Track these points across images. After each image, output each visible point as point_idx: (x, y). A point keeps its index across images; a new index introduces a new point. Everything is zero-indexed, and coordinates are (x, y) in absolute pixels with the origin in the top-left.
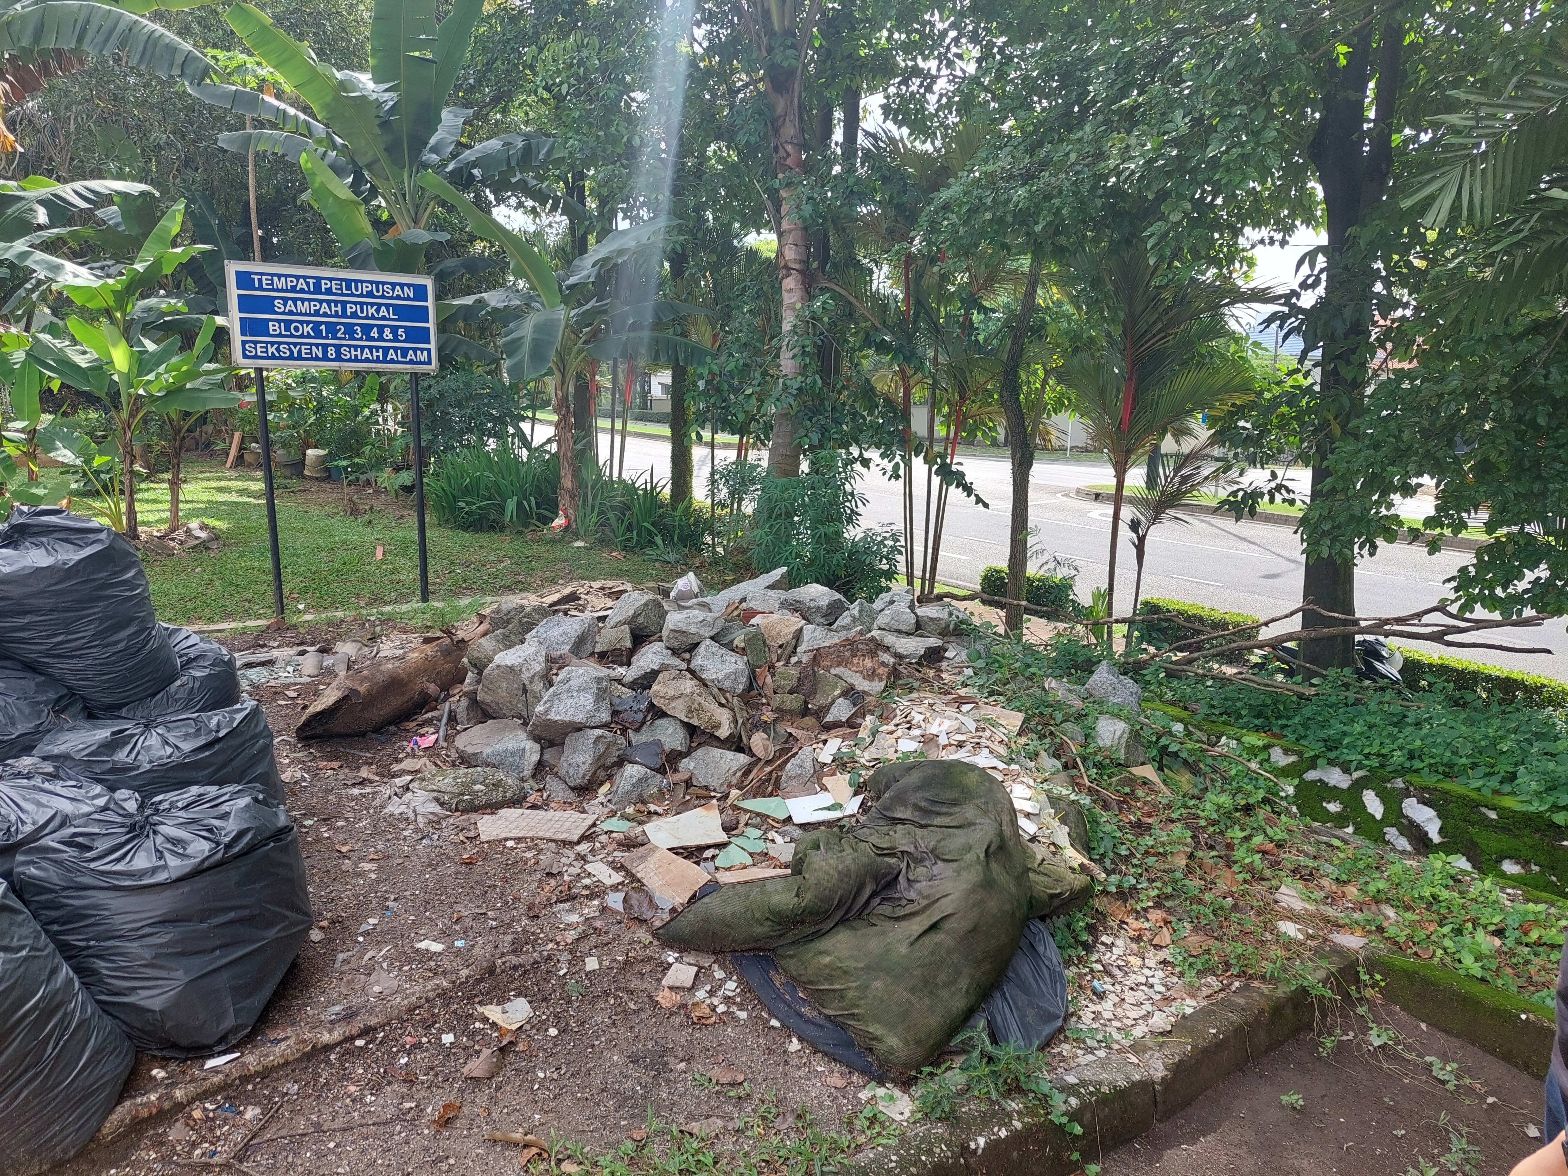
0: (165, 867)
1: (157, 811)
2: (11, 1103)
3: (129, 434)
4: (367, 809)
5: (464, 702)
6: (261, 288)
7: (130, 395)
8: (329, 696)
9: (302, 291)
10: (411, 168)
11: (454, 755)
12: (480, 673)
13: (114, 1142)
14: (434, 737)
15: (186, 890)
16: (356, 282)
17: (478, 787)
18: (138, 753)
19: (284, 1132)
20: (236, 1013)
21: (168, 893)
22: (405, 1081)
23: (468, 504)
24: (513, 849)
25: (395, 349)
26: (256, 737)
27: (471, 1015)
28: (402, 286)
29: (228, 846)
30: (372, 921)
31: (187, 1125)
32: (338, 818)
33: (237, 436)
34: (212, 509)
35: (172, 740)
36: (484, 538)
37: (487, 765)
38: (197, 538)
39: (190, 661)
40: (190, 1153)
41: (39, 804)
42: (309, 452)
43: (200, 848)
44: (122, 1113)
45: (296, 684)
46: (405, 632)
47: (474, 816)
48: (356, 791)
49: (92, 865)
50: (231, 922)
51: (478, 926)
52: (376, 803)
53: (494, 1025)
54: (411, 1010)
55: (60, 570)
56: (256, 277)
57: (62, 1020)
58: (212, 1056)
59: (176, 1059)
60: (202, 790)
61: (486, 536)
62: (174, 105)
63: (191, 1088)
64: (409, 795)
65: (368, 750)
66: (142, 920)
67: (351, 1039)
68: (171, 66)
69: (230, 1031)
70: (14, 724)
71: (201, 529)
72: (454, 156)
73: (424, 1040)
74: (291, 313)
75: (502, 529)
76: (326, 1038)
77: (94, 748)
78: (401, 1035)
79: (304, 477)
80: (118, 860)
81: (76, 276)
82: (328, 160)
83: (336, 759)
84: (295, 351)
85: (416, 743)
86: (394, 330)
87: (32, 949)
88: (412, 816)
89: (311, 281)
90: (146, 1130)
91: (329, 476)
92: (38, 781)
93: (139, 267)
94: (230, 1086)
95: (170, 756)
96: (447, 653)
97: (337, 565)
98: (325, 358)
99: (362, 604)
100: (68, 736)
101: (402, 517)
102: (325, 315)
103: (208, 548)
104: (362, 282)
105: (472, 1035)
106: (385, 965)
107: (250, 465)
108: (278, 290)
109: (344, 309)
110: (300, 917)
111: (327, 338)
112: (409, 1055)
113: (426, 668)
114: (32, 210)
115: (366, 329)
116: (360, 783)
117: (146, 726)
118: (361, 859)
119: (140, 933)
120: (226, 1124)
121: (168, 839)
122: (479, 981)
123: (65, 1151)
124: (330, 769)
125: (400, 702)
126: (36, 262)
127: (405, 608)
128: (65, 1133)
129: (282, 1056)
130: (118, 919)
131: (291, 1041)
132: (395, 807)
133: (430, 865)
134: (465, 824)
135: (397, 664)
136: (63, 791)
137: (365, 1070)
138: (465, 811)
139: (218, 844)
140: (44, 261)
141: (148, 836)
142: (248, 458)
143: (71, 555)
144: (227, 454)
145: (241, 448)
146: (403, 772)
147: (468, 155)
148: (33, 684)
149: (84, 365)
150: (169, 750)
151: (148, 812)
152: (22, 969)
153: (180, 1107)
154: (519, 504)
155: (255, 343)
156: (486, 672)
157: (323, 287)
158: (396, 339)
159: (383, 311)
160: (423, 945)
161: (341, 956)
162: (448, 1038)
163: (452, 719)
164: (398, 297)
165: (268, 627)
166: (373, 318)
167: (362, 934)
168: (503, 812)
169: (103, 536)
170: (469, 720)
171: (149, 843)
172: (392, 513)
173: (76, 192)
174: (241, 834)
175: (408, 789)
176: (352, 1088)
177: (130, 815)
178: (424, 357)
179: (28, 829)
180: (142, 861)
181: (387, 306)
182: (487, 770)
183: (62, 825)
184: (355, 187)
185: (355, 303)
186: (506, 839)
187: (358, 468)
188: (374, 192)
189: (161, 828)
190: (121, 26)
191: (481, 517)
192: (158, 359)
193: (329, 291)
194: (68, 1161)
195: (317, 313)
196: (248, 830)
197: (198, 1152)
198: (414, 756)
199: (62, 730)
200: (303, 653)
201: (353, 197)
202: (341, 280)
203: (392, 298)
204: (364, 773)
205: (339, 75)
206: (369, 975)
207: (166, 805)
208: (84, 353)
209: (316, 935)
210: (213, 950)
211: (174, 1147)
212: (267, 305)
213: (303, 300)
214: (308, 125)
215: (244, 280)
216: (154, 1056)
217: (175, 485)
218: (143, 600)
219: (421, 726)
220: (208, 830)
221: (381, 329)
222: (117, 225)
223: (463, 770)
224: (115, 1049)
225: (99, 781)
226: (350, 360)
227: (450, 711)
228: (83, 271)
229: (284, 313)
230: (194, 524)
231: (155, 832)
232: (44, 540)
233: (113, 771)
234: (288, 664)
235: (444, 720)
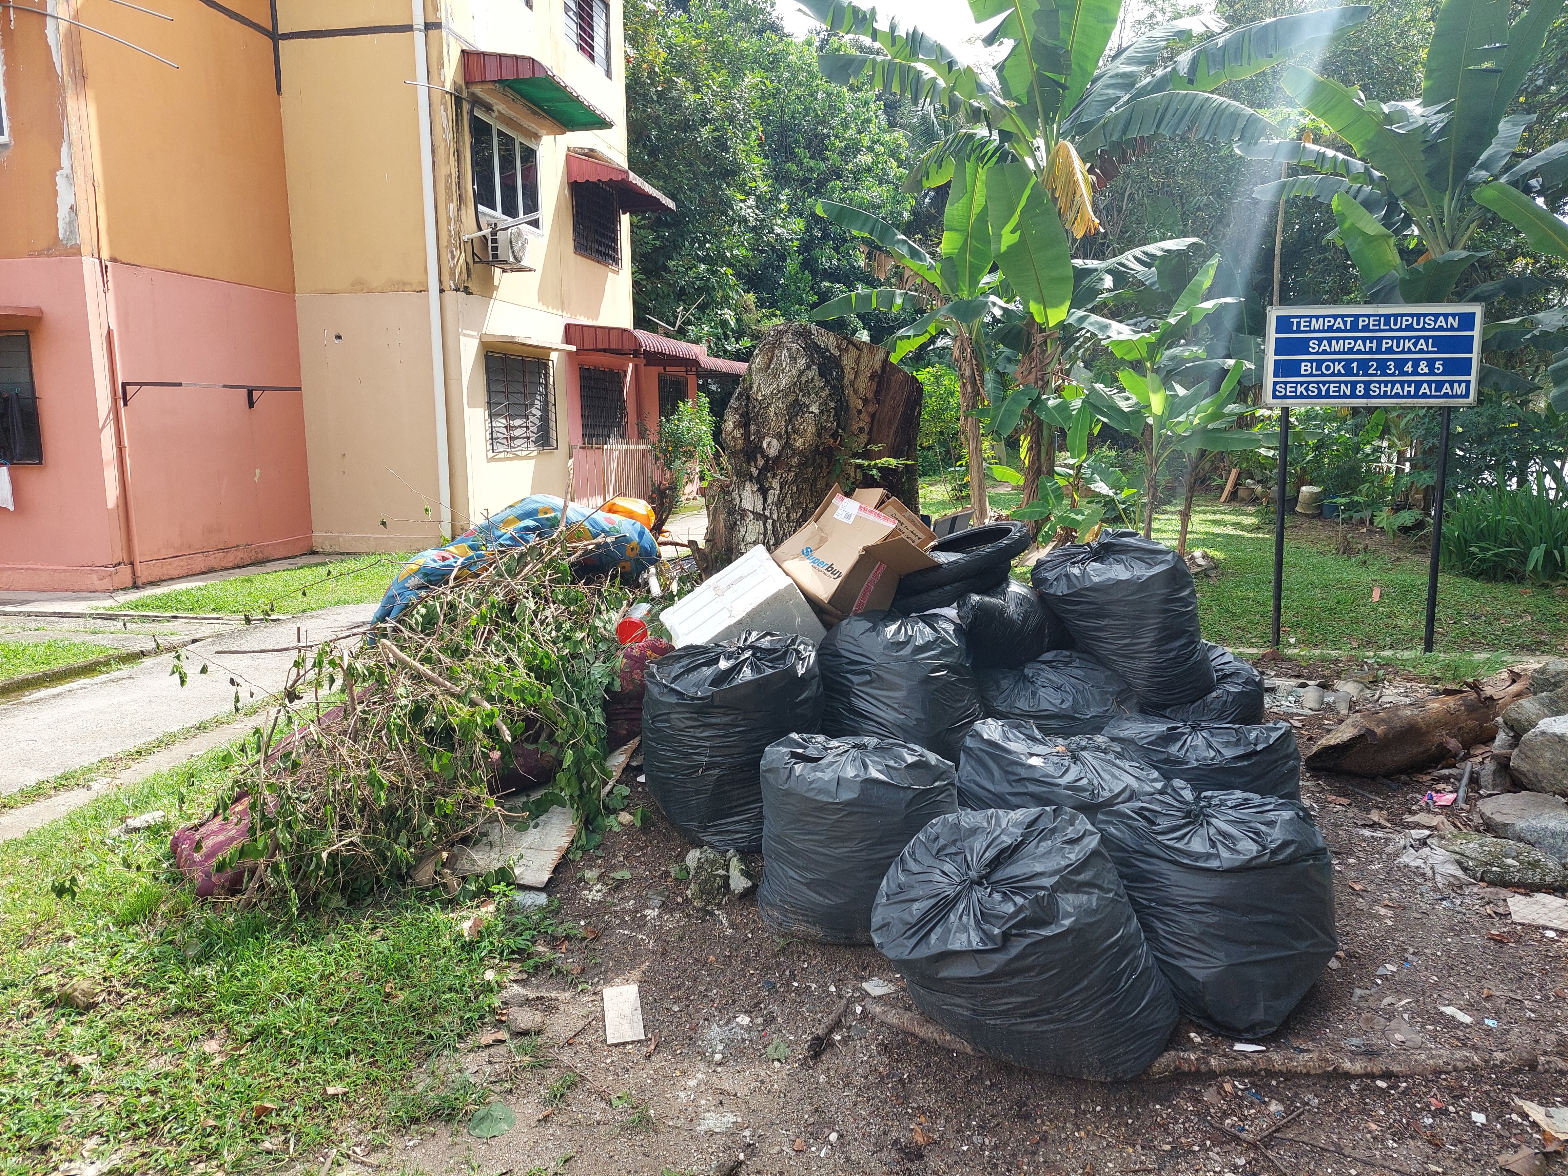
0: (1218, 856)
1: (1209, 805)
2: (1093, 1015)
3: (1155, 470)
4: (1380, 854)
5: (1490, 766)
6: (1299, 331)
7: (1160, 436)
8: (1343, 732)
9: (1339, 330)
10: (1454, 189)
11: (1477, 820)
12: (1517, 737)
13: (1160, 1081)
14: (1452, 796)
15: (1234, 881)
16: (1396, 316)
17: (1509, 861)
18: (1187, 750)
19: (1306, 1139)
20: (1267, 1009)
21: (1218, 880)
22: (1429, 1142)
23: (1482, 549)
24: (1553, 940)
25: (1429, 383)
26: (1288, 757)
27: (1507, 1104)
28: (1446, 316)
29: (1274, 852)
30: (1391, 967)
31: (1220, 1094)
32: (1351, 854)
33: (1234, 472)
34: (1209, 540)
35: (1215, 744)
36: (1499, 589)
37: (1520, 839)
38: (1199, 566)
39: (1226, 676)
40: (1222, 1120)
41: (1114, 776)
42: (1304, 489)
43: (1248, 847)
44: (1167, 1060)
45: (1299, 715)
46: (1409, 680)
47: (1503, 892)
48: (1367, 833)
49: (1159, 838)
50: (1267, 924)
51: (1513, 1012)
52: (1389, 849)
53: (1534, 1124)
54: (1437, 1072)
55: (1135, 583)
56: (1295, 320)
57: (1133, 960)
58: (1240, 1041)
59: (1209, 1031)
60: (1246, 795)
61: (1501, 586)
62: (1217, 168)
63: (1224, 1061)
64: (1426, 850)
65: (1378, 794)
66: (1194, 897)
67: (1373, 1077)
68: (1232, 132)
69: (1258, 1024)
70: (1088, 707)
71: (1203, 557)
72: (1507, 168)
73: (1451, 1108)
74: (1324, 352)
75: (1521, 580)
76: (1347, 1065)
77: (1153, 738)
78: (1425, 1094)
79: (1295, 513)
80: (1180, 839)
81: (1120, 333)
82: (1361, 197)
83: (1345, 795)
84: (1324, 389)
85: (1431, 798)
86: (1431, 363)
87: (1116, 894)
88: (1429, 873)
89: (1349, 319)
90: (1185, 1084)
91: (1321, 514)
92: (1111, 757)
93: (1172, 321)
94: (1257, 1074)
95: (1212, 759)
96: (1471, 708)
97: (1331, 603)
98: (1353, 395)
99: (1354, 645)
100: (1129, 725)
101: (1398, 559)
102: (1359, 352)
103: (1207, 576)
104: (1402, 315)
105: (1508, 1125)
106: (1406, 1016)
107: (1242, 500)
108: (1315, 331)
109: (1379, 345)
110: (1329, 941)
111: (1357, 375)
112: (1433, 1117)
113: (1448, 721)
114: (1101, 279)
115: (1400, 364)
116: (1371, 826)
117: (1193, 728)
118: (1376, 902)
119: (1193, 908)
120: (1252, 1107)
121: (1220, 832)
122: (1518, 1071)
123: (1125, 1072)
124: (1338, 805)
125: (1415, 751)
126: (1091, 324)
127: (1407, 654)
128: (1127, 1057)
129: (1305, 1066)
130: (1175, 891)
131: (1315, 1055)
132: (1410, 859)
133: (1453, 930)
134: (1492, 897)
135: (1416, 712)
136: (1130, 770)
137: (1387, 1114)
138: (1491, 884)
139: (1264, 848)
140: (1097, 322)
141: (1201, 825)
142: (1242, 493)
143: (1143, 572)
144: (1221, 488)
145: (1236, 484)
146: (1417, 826)
147: (1525, 165)
148: (1103, 677)
149: (1126, 410)
150: (1212, 754)
151: (1202, 804)
152: (1109, 909)
153: (1212, 1075)
154: (1548, 554)
155: (1286, 383)
156: (1525, 737)
157: (1361, 324)
158: (1431, 373)
159: (1422, 344)
160: (1449, 1010)
161: (1358, 992)
162: (1479, 1118)
163: (1474, 781)
164: (1441, 329)
165: (1264, 656)
166: (1410, 351)
167: (1380, 977)
168: (1540, 897)
169: (1169, 557)
170: (1494, 787)
171: (1203, 831)
172: (1388, 554)
173: (1136, 258)
174: (1285, 844)
175: (1425, 844)
176: (1373, 1126)
177: (1187, 803)
178: (1460, 389)
179: (1106, 794)
180: (1198, 845)
181: (1426, 339)
182: (1521, 845)
183: (1130, 799)
184: (1387, 222)
185: (1392, 338)
186: (1546, 928)
187: (1352, 506)
188: (1407, 222)
189: (1213, 820)
190: (1195, 105)
191: (1496, 565)
192: (1188, 403)
193: (1366, 328)
194: (1125, 1082)
195: (1350, 351)
196: (1291, 842)
197: (1228, 1121)
198: (1429, 811)
199: (1121, 718)
200: (1303, 686)
201: (1384, 230)
202: (1380, 316)
203: (1433, 330)
204: (1375, 816)
205: (1386, 108)
206: (1389, 1020)
207: (1216, 801)
208: (1128, 399)
209: (1334, 964)
210: (1251, 944)
211: (1208, 1109)
212: (1301, 346)
213: (1338, 339)
214: (1346, 163)
215: (1284, 324)
216: (1191, 1021)
217: (1185, 516)
218: (1192, 617)
219: (1438, 780)
220: (1254, 833)
221: (1416, 363)
222: (1152, 284)
223: (1489, 839)
224: (1166, 1002)
225: (1156, 768)
226: (1379, 396)
227: (1472, 773)
228: (1122, 327)
229: (1317, 353)
230: (1198, 553)
231: (1208, 823)
232: (1124, 557)
233: (1167, 761)
234: (1290, 694)
235: (1465, 781)
